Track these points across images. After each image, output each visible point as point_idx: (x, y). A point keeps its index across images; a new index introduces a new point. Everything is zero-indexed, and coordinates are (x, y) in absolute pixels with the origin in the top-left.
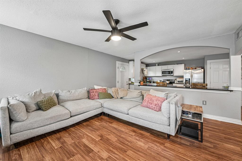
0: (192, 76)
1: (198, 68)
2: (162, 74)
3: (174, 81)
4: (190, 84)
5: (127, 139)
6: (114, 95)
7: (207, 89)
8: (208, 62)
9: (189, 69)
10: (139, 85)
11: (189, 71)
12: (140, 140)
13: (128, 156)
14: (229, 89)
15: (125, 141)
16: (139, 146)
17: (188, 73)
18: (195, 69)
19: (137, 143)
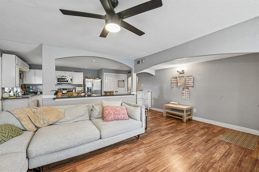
0: (93, 85)
1: (96, 78)
2: (58, 81)
3: (72, 90)
4: (91, 92)
5: (128, 163)
6: (28, 124)
7: (113, 95)
8: (105, 74)
9: (89, 78)
10: (54, 99)
11: (90, 80)
12: (133, 154)
13: (153, 170)
14: (131, 94)
15: (131, 166)
16: (142, 158)
17: (90, 82)
18: (94, 78)
19: (137, 158)
